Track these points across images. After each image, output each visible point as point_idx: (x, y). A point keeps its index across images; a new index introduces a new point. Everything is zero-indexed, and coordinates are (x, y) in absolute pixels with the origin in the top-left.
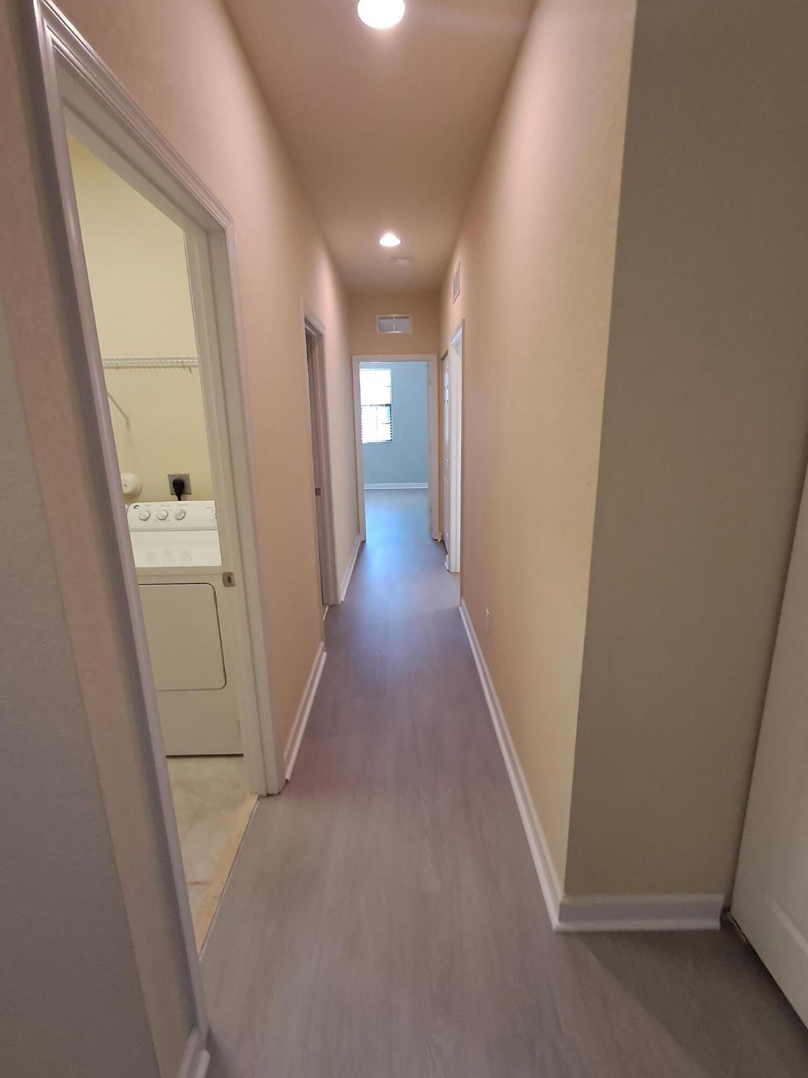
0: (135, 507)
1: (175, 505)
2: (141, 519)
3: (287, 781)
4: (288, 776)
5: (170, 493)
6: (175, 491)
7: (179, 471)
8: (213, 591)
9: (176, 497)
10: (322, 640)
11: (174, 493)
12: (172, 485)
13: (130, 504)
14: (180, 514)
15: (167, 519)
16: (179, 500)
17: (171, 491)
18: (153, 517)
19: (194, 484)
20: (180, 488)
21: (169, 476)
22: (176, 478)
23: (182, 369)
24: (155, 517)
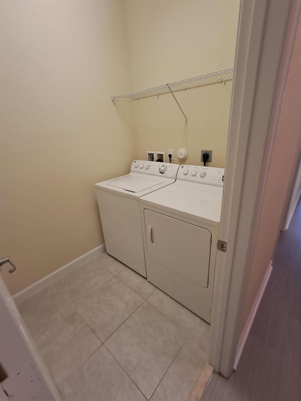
0: (182, 167)
1: (202, 169)
2: (185, 175)
3: (234, 370)
4: (235, 367)
5: (200, 161)
6: (203, 160)
7: (207, 148)
8: (210, 236)
9: (203, 163)
10: (272, 259)
11: (202, 161)
12: (202, 157)
13: (181, 165)
14: (202, 174)
15: (195, 176)
16: (205, 165)
17: (201, 160)
18: (189, 174)
19: (214, 157)
20: (206, 158)
21: (202, 151)
22: (205, 152)
23: (220, 84)
24: (191, 175)
